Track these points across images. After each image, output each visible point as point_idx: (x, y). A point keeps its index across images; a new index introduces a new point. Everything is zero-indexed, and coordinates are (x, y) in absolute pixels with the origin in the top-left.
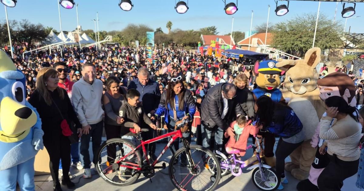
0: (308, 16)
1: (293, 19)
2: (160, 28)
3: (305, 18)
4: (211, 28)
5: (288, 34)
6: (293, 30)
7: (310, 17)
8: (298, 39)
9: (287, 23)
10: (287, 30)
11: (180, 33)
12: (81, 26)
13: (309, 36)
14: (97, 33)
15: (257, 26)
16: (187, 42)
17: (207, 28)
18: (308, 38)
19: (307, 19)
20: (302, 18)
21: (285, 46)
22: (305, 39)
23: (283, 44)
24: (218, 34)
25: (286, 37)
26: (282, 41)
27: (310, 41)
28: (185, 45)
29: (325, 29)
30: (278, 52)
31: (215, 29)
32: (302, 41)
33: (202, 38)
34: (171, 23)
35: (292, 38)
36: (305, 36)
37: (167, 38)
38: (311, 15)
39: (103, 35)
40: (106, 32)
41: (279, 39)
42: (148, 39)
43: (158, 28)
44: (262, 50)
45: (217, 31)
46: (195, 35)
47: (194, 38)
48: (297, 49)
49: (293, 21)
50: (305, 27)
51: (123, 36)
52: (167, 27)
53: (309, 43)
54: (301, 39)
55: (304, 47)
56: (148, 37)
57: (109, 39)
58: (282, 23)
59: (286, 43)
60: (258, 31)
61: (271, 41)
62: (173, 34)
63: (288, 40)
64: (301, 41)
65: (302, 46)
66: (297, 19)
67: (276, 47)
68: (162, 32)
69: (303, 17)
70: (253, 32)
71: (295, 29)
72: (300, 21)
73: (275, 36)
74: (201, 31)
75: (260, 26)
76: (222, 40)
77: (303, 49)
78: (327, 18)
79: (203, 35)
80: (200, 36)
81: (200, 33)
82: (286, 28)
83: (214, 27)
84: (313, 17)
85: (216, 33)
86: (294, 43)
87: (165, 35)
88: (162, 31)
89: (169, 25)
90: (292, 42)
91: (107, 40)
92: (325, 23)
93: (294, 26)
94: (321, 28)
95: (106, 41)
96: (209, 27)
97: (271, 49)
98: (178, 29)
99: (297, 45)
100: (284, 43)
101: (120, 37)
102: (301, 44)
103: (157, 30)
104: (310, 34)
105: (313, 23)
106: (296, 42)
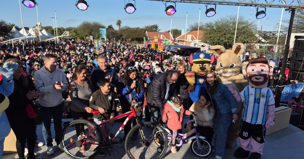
0: (230, 18)
1: (218, 19)
2: (111, 25)
3: (227, 19)
4: (154, 26)
5: (215, 31)
6: (219, 28)
7: (232, 18)
8: (223, 35)
9: (214, 23)
10: (215, 29)
11: (128, 30)
12: (41, 23)
13: (231, 34)
14: (55, 29)
15: (191, 25)
16: (135, 37)
17: (151, 26)
18: (230, 35)
19: (229, 20)
20: (225, 19)
21: (213, 41)
22: (229, 36)
23: (211, 40)
24: (160, 31)
25: (213, 34)
26: (211, 37)
27: (232, 37)
28: (133, 40)
29: (244, 28)
30: (208, 46)
31: (157, 27)
32: (227, 37)
33: (147, 34)
34: (121, 21)
35: (219, 35)
36: (228, 34)
37: (117, 34)
38: (232, 17)
39: (61, 31)
40: (63, 28)
41: (208, 35)
42: (101, 34)
43: (110, 25)
44: (195, 44)
45: (159, 28)
46: (141, 31)
47: (140, 34)
48: (222, 44)
49: (219, 21)
50: (228, 26)
51: (78, 32)
52: (117, 24)
53: (232, 39)
54: (225, 36)
55: (228, 42)
56: (101, 32)
57: (67, 34)
58: (211, 22)
59: (213, 39)
60: (191, 29)
61: (202, 37)
62: (122, 30)
63: (215, 36)
64: (225, 37)
65: (226, 41)
66: (222, 19)
67: (206, 42)
68: (113, 29)
69: (227, 18)
70: (187, 30)
71: (220, 28)
72: (224, 21)
73: (205, 33)
74: (146, 28)
75: (193, 25)
76: (163, 36)
77: (226, 43)
78: (245, 19)
79: (147, 31)
80: (145, 32)
81: (145, 30)
82: (213, 27)
83: (157, 25)
84: (234, 18)
85: (158, 30)
86: (220, 39)
87: (116, 31)
88: (113, 27)
89: (119, 23)
90: (218, 38)
91: (65, 35)
92: (243, 23)
93: (220, 25)
94: (241, 27)
95: (63, 36)
96: (152, 25)
97: (202, 44)
98: (126, 27)
99: (222, 41)
100: (212, 38)
101: (76, 33)
102: (225, 40)
103: (108, 27)
104: (232, 32)
105: (234, 23)
106: (221, 38)
